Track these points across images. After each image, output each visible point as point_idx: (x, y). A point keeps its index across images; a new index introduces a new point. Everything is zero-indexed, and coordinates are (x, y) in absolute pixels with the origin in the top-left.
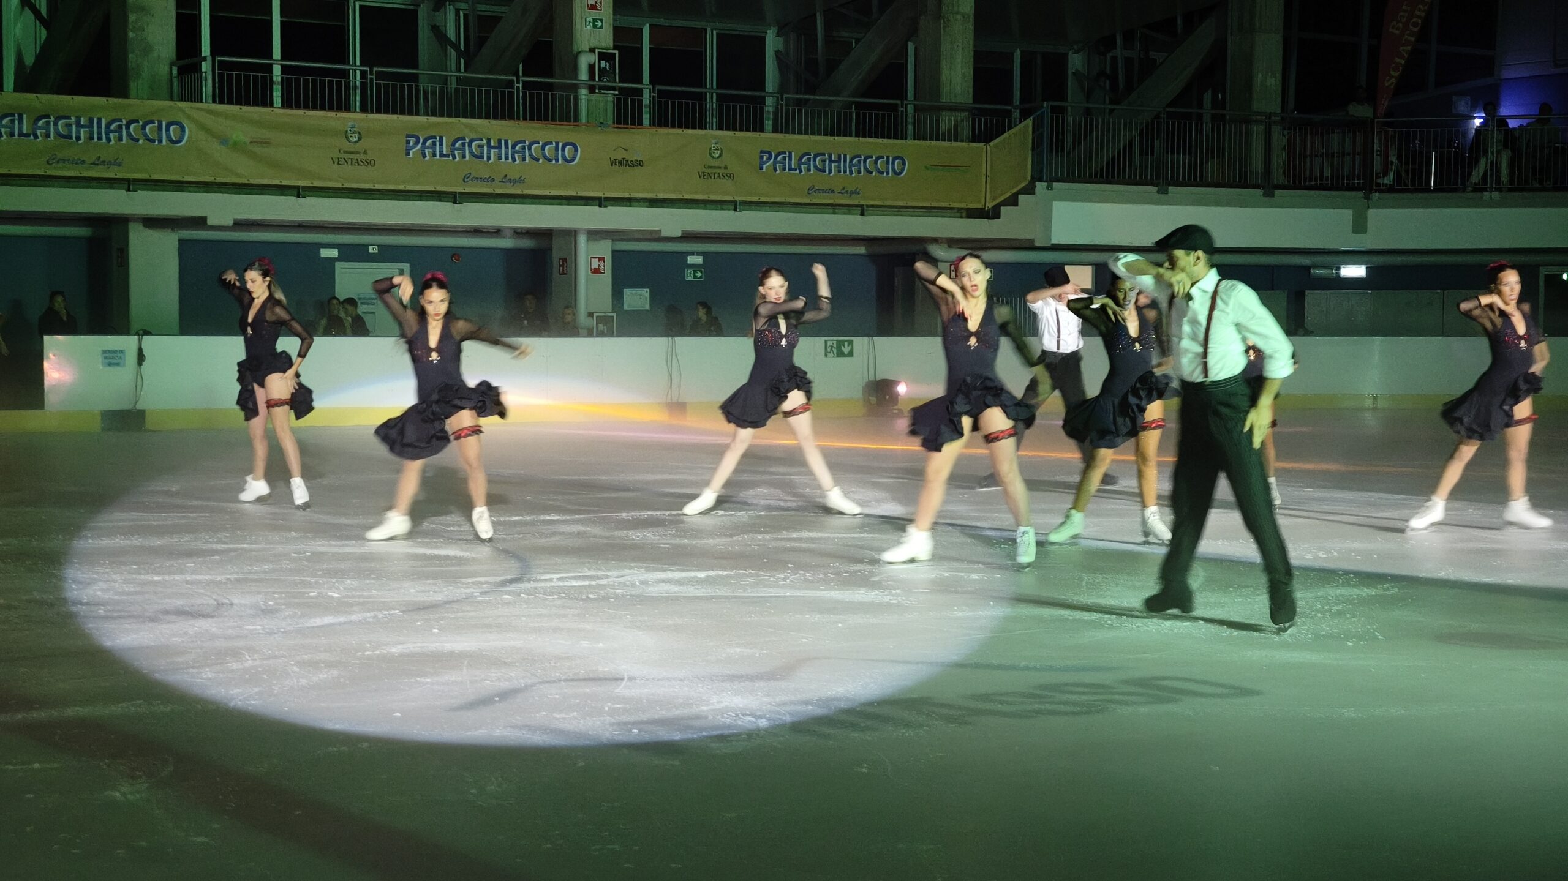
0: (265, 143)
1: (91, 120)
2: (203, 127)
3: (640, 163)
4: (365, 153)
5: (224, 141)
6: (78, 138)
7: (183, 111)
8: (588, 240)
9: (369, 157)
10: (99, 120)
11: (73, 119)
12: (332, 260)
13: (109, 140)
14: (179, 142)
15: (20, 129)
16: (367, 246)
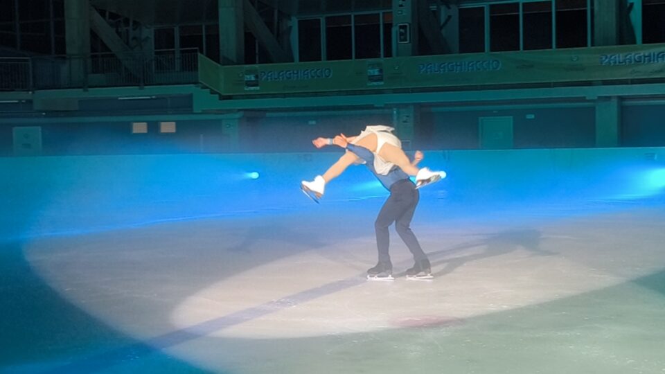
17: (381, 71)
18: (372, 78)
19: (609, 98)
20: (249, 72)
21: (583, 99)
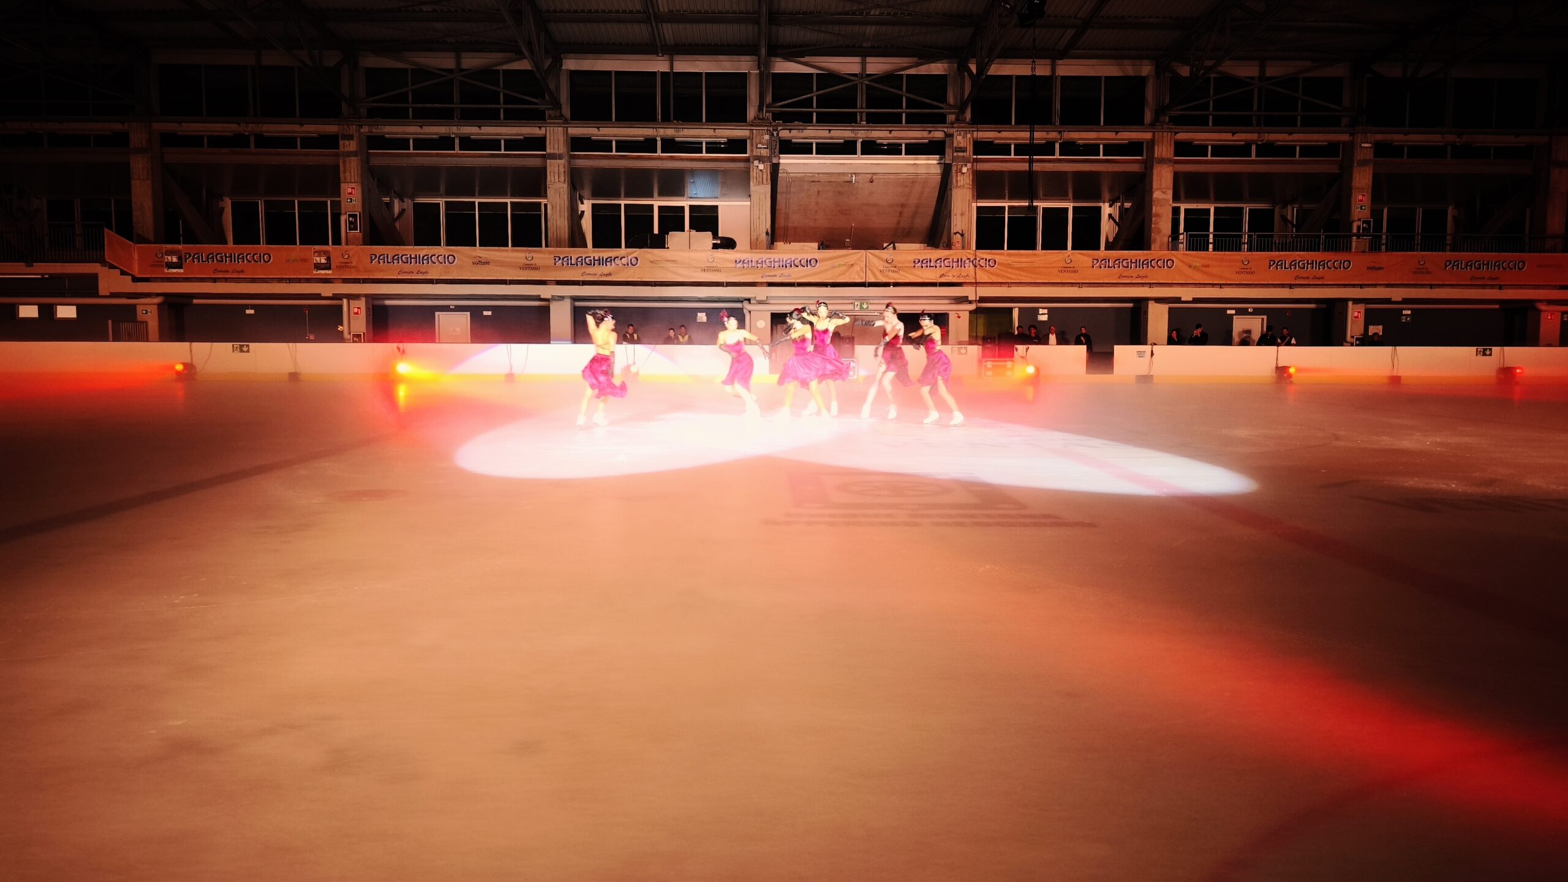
0: (1207, 266)
1: (1136, 260)
2: (1183, 262)
3: (1381, 268)
4: (1251, 269)
5: (1190, 266)
6: (1131, 268)
7: (1173, 255)
8: (1353, 304)
9: (1252, 270)
10: (1140, 260)
11: (1129, 260)
12: (1232, 315)
13: (1143, 268)
14: (1171, 267)
15: (1109, 265)
16: (1248, 309)
17: (328, 259)
18: (318, 266)
19: (562, 298)
20: (171, 253)
21: (538, 298)
